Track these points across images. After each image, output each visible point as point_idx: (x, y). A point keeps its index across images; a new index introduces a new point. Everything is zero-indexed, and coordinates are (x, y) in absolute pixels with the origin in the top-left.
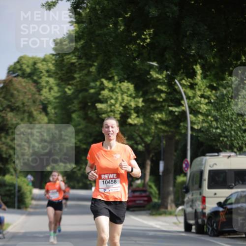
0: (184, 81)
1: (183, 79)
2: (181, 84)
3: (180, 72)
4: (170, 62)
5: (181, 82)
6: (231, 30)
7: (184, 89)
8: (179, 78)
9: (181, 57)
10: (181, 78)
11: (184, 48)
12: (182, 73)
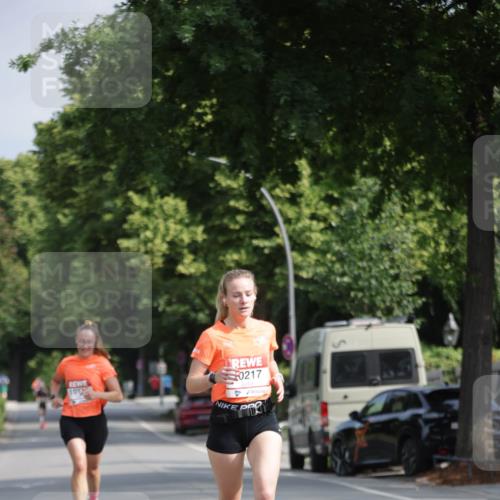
0: (278, 191)
1: (276, 186)
2: (273, 197)
3: (271, 173)
4: (251, 157)
5: (274, 193)
6: (362, 92)
7: (279, 206)
8: (268, 185)
9: (271, 145)
10: (272, 184)
11: (275, 129)
12: (275, 175)
